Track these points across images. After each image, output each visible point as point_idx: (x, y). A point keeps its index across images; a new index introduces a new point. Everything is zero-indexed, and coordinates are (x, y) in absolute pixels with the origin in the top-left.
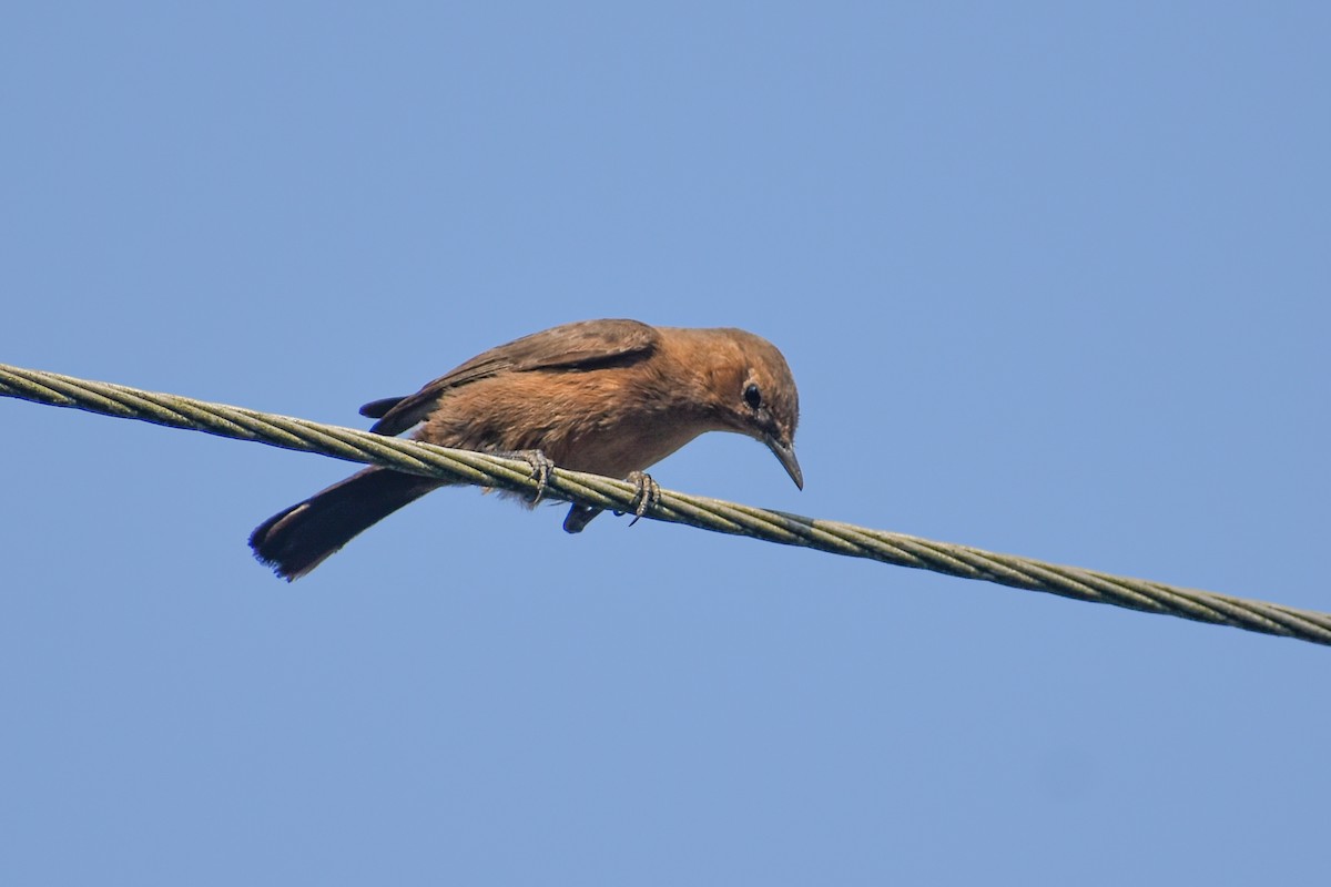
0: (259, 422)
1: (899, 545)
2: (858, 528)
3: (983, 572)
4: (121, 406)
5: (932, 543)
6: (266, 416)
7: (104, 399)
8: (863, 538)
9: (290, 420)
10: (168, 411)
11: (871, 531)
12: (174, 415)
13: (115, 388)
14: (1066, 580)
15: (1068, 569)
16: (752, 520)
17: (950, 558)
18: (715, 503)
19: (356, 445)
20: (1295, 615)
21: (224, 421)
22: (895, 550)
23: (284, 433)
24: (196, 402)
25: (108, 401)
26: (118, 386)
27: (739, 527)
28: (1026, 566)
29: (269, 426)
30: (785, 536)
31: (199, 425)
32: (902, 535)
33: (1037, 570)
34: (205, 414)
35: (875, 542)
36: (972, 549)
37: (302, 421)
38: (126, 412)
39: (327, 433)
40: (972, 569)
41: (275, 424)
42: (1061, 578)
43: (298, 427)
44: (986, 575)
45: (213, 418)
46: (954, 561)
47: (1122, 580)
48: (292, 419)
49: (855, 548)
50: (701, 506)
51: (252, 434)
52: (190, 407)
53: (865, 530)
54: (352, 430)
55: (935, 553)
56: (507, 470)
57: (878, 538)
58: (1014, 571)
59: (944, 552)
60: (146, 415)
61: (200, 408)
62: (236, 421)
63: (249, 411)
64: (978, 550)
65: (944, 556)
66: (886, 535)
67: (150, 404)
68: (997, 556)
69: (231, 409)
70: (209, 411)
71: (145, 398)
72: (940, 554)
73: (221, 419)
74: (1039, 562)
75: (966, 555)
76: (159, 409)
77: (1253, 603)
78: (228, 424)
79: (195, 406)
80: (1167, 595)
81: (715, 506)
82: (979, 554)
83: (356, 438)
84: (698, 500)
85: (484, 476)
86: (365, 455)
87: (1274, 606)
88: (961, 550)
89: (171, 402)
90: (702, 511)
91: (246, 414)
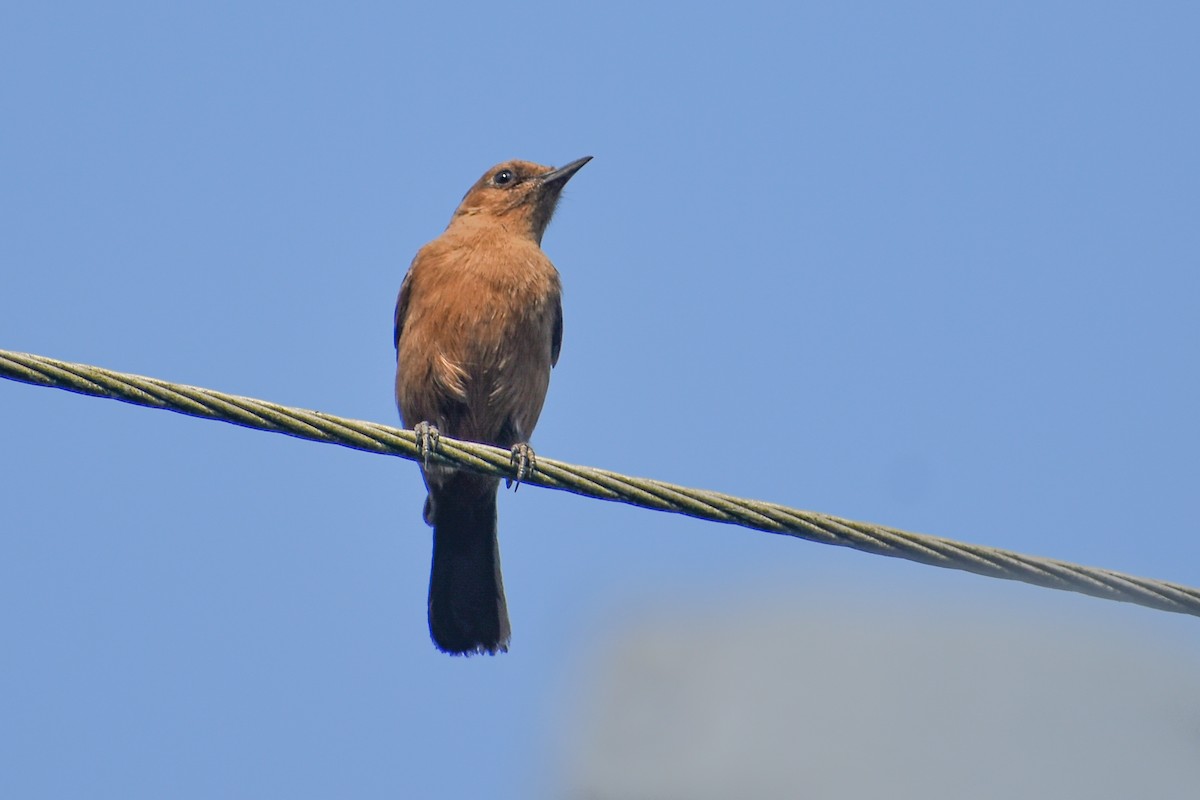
0: (168, 392)
1: (765, 513)
2: (727, 497)
3: (843, 538)
4: (40, 375)
5: (796, 511)
6: (176, 386)
7: (25, 369)
8: (732, 505)
9: (199, 391)
10: (84, 380)
11: (739, 500)
12: (90, 384)
13: (36, 359)
14: (920, 547)
15: (922, 537)
16: (628, 487)
17: (812, 526)
18: (594, 471)
19: (260, 414)
20: (1134, 582)
21: (136, 390)
22: (761, 517)
23: (192, 402)
24: (110, 372)
25: (29, 371)
26: (39, 357)
27: (616, 494)
28: (883, 534)
29: (178, 396)
30: (658, 503)
31: (113, 394)
32: (768, 504)
33: (893, 537)
34: (119, 384)
35: (742, 510)
36: (833, 518)
37: (210, 391)
38: (45, 381)
39: (233, 402)
40: (833, 535)
41: (184, 394)
42: (916, 545)
43: (205, 397)
44: (846, 541)
45: (126, 387)
46: (816, 528)
47: (973, 548)
48: (201, 389)
49: (724, 515)
50: (580, 475)
51: (163, 402)
52: (105, 377)
53: (733, 498)
54: (256, 400)
55: (799, 520)
56: (400, 439)
57: (745, 506)
58: (872, 538)
59: (807, 519)
60: (64, 384)
61: (114, 378)
62: (147, 391)
63: (160, 382)
64: (839, 519)
65: (806, 523)
66: (753, 503)
67: (67, 374)
68: (857, 524)
69: (144, 380)
70: (123, 381)
71: (63, 368)
72: (803, 522)
73: (133, 389)
74: (896, 530)
75: (828, 522)
76: (76, 378)
77: (1095, 570)
78: (140, 393)
79: (110, 376)
80: (1015, 562)
81: (593, 474)
82: (840, 523)
83: (259, 408)
84: (578, 468)
85: (378, 444)
86: (268, 423)
87: (1115, 573)
88: (823, 518)
89: (87, 372)
90: (581, 479)
91: (157, 384)
